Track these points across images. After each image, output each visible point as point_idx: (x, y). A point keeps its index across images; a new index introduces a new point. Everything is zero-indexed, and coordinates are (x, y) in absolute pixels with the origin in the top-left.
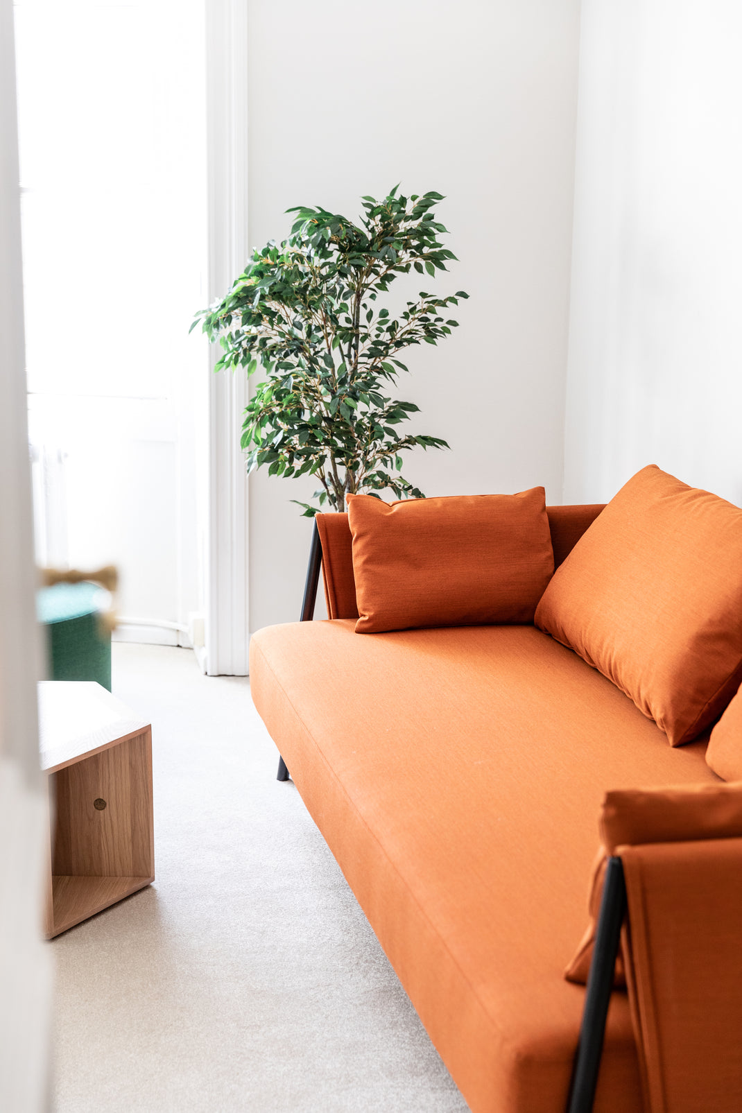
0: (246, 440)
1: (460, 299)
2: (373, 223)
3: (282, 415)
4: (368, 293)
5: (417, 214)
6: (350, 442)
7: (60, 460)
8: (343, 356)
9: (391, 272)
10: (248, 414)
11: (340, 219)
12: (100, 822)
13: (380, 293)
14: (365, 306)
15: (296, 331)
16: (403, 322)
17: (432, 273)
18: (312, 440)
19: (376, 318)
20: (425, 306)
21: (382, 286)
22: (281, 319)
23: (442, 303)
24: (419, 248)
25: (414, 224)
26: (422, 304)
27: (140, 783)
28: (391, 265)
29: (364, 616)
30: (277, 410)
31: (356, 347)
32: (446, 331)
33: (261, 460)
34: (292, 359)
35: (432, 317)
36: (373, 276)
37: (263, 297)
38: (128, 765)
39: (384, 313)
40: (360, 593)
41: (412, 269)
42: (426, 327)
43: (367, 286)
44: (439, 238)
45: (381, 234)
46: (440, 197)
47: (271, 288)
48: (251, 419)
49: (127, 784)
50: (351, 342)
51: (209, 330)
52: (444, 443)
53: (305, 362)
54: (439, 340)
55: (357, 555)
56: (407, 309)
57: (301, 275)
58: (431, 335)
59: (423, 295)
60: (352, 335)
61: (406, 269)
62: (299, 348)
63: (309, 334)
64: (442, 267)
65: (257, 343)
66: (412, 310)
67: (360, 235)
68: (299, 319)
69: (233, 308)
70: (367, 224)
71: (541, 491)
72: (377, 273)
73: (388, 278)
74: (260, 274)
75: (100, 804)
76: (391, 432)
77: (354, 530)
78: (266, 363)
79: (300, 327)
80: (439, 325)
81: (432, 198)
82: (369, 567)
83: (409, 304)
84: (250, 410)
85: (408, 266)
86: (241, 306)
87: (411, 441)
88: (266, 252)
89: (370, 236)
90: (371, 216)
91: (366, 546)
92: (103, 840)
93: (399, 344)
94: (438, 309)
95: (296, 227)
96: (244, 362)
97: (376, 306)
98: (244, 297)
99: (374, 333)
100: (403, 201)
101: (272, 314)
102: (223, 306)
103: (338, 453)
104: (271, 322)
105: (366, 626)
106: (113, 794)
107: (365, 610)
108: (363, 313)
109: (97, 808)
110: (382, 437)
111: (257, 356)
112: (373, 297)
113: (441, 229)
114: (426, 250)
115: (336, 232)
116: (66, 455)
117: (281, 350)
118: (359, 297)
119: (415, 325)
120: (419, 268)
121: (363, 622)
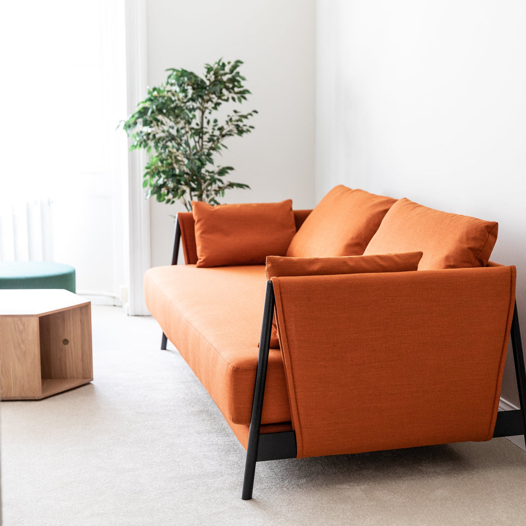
0: (145, 184)
1: (254, 114)
2: (209, 76)
3: (164, 172)
4: (207, 111)
5: (232, 72)
6: (199, 185)
7: (49, 204)
8: (195, 142)
9: (220, 101)
10: (147, 171)
11: (192, 73)
12: (66, 351)
13: (214, 111)
14: (206, 118)
15: (171, 130)
16: (226, 126)
17: (240, 101)
18: (179, 182)
19: (212, 123)
20: (237, 118)
21: (215, 108)
22: (162, 123)
23: (246, 117)
24: (233, 88)
25: (229, 76)
26: (235, 117)
27: (86, 330)
28: (219, 98)
29: (201, 259)
30: (161, 169)
31: (202, 138)
32: (248, 131)
33: (153, 193)
34: (169, 144)
35: (240, 124)
36: (210, 103)
37: (153, 112)
38: (79, 322)
39: (216, 121)
40: (199, 248)
41: (230, 100)
42: (238, 129)
43: (207, 108)
44: (243, 83)
45: (214, 81)
46: (242, 63)
47: (157, 106)
48: (147, 173)
49: (79, 331)
50: (199, 135)
51: (126, 129)
52: (247, 186)
53: (175, 145)
54: (244, 135)
55: (197, 230)
56: (228, 119)
57: (173, 102)
58: (240, 132)
59: (235, 112)
60: (200, 133)
61: (227, 100)
62: (172, 138)
63: (178, 131)
64: (245, 98)
65: (151, 136)
66: (231, 120)
67: (202, 81)
68: (172, 124)
69: (138, 118)
70: (206, 76)
71: (290, 202)
72: (212, 101)
73: (218, 104)
74: (150, 100)
75: (66, 342)
76: (220, 181)
77: (196, 218)
78: (156, 146)
79: (172, 128)
80: (245, 128)
81: (238, 63)
82: (203, 235)
83: (228, 116)
84: (147, 168)
85: (228, 98)
86: (142, 117)
87: (231, 185)
88: (155, 89)
89: (208, 83)
90: (208, 72)
91: (202, 226)
92: (67, 360)
93: (223, 136)
94: (244, 120)
95: (169, 77)
96: (145, 147)
97: (211, 118)
98: (143, 112)
99: (210, 131)
100: (224, 65)
101: (158, 121)
102: (133, 116)
103: (192, 189)
104: (158, 125)
105: (201, 264)
106: (72, 336)
107: (201, 256)
108: (205, 121)
109: (64, 344)
110: (215, 183)
111: (151, 144)
112: (210, 113)
113: (244, 79)
114: (236, 89)
115: (189, 79)
116: (53, 202)
117: (164, 139)
118: (203, 113)
119: (232, 127)
120: (234, 99)
121: (200, 262)
